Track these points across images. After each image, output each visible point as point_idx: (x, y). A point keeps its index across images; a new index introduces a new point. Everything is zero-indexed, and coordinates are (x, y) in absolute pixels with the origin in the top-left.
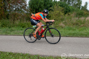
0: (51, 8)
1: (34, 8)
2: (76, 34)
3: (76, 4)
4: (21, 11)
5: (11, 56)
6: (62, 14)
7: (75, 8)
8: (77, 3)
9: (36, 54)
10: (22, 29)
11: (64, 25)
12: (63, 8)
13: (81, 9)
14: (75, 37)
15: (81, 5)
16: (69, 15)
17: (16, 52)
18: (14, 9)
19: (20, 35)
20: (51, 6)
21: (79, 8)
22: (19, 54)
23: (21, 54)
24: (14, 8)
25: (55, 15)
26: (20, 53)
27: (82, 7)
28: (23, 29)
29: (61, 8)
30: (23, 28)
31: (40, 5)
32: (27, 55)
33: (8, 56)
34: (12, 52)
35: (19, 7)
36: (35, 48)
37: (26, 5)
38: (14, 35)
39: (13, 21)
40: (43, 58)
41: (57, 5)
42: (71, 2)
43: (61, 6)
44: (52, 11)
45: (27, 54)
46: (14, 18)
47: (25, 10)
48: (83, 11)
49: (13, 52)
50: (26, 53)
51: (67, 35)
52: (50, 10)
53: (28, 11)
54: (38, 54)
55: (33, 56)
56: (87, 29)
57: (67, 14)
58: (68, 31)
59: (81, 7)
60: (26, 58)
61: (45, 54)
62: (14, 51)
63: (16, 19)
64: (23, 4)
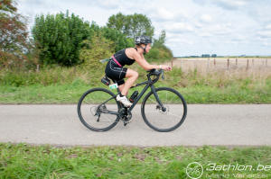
0: (84, 42)
1: (45, 41)
3: (141, 33)
4: (13, 47)
8: (144, 31)
10: (14, 88)
12: (112, 42)
20: (84, 38)
25: (93, 58)
27: (155, 41)
28: (18, 89)
29: (108, 41)
31: (59, 35)
32: (21, 146)
35: (9, 39)
37: (25, 34)
40: (60, 151)
41: (98, 36)
42: (131, 31)
43: (107, 37)
44: (88, 47)
45: (22, 144)
47: (23, 44)
48: (158, 49)
50: (19, 142)
52: (84, 45)
53: (31, 47)
54: (47, 142)
55: (37, 147)
59: (153, 41)
60: (19, 152)
61: (64, 143)
64: (20, 30)
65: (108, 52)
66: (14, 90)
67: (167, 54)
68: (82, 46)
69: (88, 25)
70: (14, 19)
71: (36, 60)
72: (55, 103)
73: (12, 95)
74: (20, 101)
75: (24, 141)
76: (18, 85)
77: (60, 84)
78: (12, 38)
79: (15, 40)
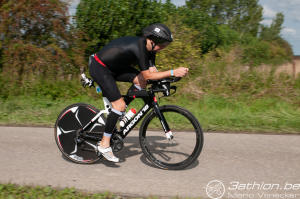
2: (242, 121)
3: (241, 17)
5: (10, 197)
6: (194, 52)
7: (240, 31)
8: (246, 14)
9: (100, 189)
11: (201, 92)
12: (196, 33)
13: (258, 35)
14: (237, 132)
15: (261, 22)
16: (217, 56)
17: (27, 184)
18: (23, 32)
19: (45, 126)
21: (254, 32)
22: (38, 190)
23: (45, 190)
24: (21, 27)
25: (167, 56)
26: (43, 188)
27: (264, 29)
28: (55, 103)
29: (189, 30)
30: (54, 99)
31: (114, 20)
32: (67, 192)
34: (12, 183)
37: (65, 20)
38: (20, 126)
39: (16, 74)
41: (174, 22)
42: (225, 13)
43: (189, 24)
45: (69, 190)
46: (23, 65)
48: (267, 43)
49: (17, 182)
50: (63, 186)
51: (211, 126)
53: (72, 39)
54: (107, 189)
55: (91, 196)
56: (278, 105)
57: (211, 53)
58: (213, 111)
59: (260, 30)
61: (131, 191)
62: (21, 180)
63: (26, 66)
65: (189, 48)
66: (49, 105)
67: (283, 51)
69: (159, 5)
71: (80, 59)
73: (47, 112)
75: (71, 185)
76: (54, 97)
78: (46, 25)
79: (49, 28)
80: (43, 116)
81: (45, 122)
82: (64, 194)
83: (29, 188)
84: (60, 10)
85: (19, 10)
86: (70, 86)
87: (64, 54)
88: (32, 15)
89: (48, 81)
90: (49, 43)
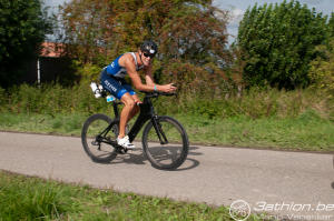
0: (317, 48)
5: (166, 211)
10: (207, 121)
17: (183, 199)
18: (181, 51)
20: (317, 42)
24: (179, 46)
26: (199, 204)
28: (212, 122)
30: (211, 118)
31: (274, 37)
33: (154, 209)
35: (199, 46)
36: (256, 190)
37: (223, 39)
44: (325, 59)
46: (181, 84)
63: (184, 85)
64: (215, 32)
66: (206, 124)
68: (314, 57)
69: (324, 20)
70: (206, 15)
71: (238, 79)
72: (271, 148)
73: (204, 130)
74: (215, 141)
76: (211, 116)
77: (277, 118)
78: (203, 45)
79: (206, 47)
80: (200, 134)
81: (202, 140)
82: (219, 212)
83: (185, 203)
84: (218, 29)
85: (178, 30)
86: (227, 104)
87: (221, 73)
88: (191, 35)
89: (205, 100)
90: (207, 62)
